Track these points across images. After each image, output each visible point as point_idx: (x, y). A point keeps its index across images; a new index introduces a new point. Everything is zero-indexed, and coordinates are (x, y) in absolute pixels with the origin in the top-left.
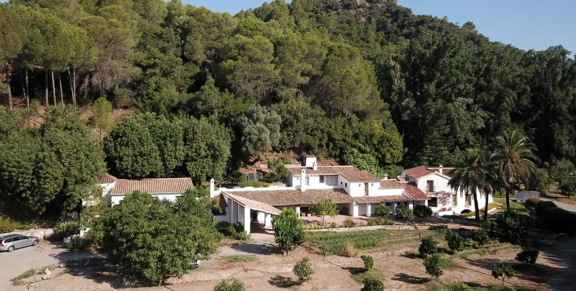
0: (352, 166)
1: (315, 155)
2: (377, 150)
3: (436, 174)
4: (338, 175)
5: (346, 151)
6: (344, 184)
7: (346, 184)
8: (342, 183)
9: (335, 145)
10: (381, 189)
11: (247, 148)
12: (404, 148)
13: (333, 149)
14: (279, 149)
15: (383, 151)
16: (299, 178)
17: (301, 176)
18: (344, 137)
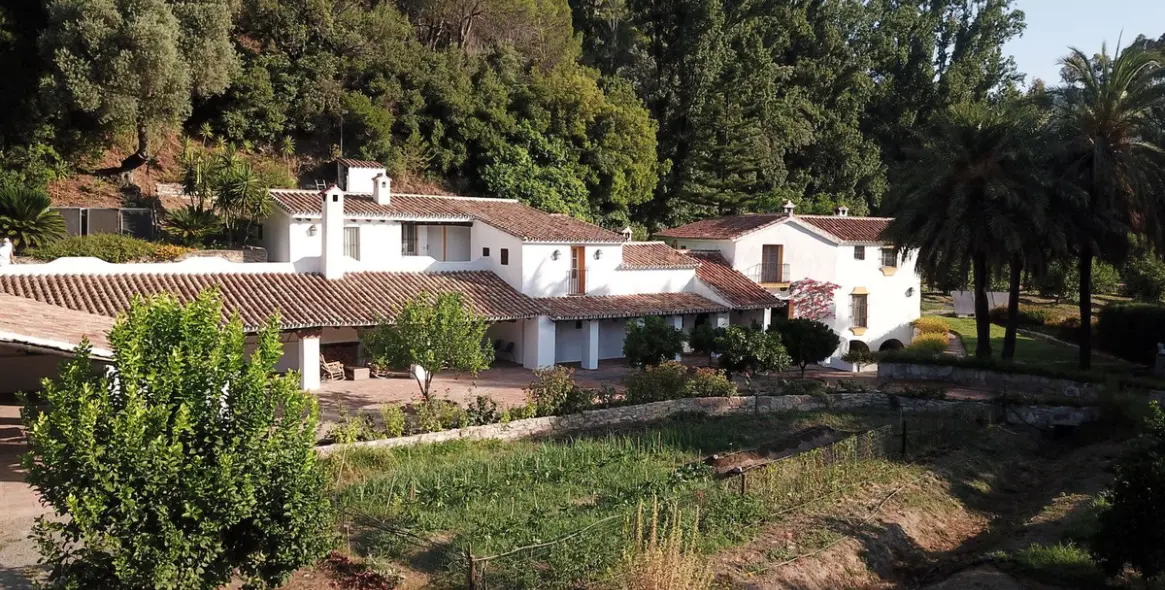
0: (516, 201)
1: (381, 160)
2: (586, 158)
3: (791, 224)
4: (469, 224)
5: (489, 154)
6: (496, 255)
7: (505, 253)
8: (486, 252)
9: (452, 131)
10: (625, 269)
11: (61, 77)
12: (661, 159)
13: (444, 143)
14: (240, 135)
15: (605, 159)
16: (319, 227)
17: (324, 222)
18: (481, 104)
